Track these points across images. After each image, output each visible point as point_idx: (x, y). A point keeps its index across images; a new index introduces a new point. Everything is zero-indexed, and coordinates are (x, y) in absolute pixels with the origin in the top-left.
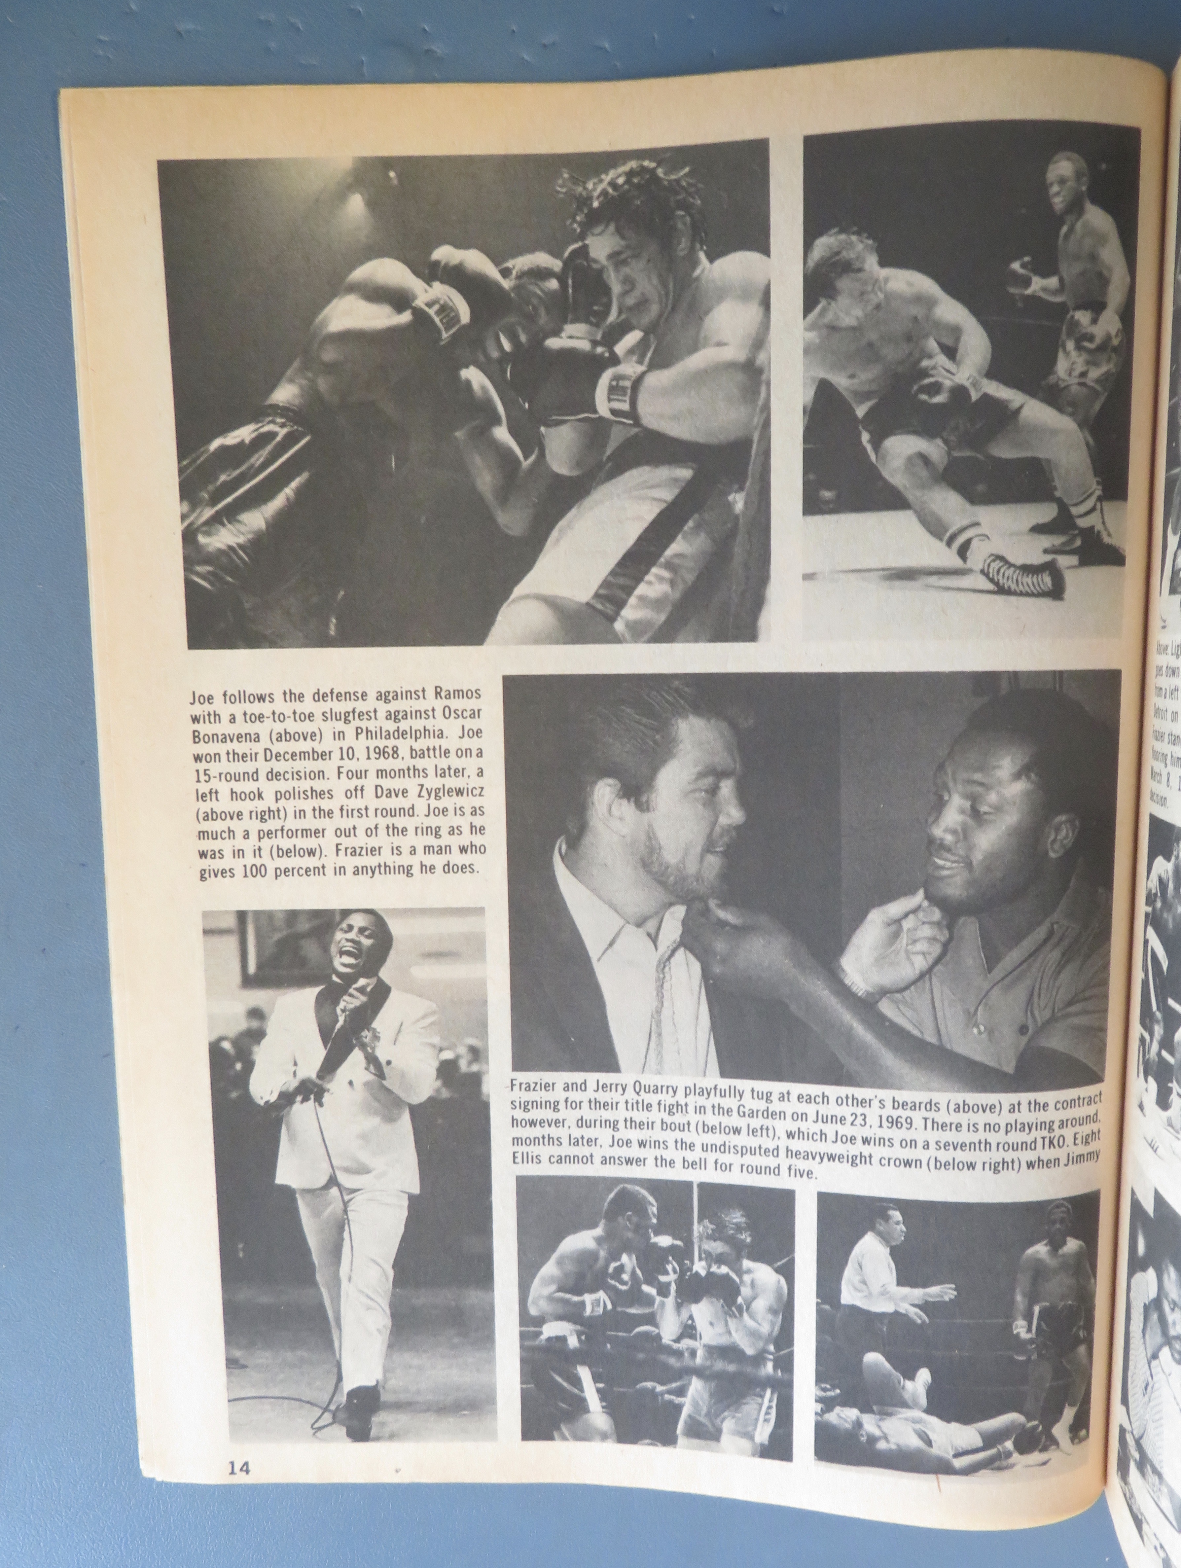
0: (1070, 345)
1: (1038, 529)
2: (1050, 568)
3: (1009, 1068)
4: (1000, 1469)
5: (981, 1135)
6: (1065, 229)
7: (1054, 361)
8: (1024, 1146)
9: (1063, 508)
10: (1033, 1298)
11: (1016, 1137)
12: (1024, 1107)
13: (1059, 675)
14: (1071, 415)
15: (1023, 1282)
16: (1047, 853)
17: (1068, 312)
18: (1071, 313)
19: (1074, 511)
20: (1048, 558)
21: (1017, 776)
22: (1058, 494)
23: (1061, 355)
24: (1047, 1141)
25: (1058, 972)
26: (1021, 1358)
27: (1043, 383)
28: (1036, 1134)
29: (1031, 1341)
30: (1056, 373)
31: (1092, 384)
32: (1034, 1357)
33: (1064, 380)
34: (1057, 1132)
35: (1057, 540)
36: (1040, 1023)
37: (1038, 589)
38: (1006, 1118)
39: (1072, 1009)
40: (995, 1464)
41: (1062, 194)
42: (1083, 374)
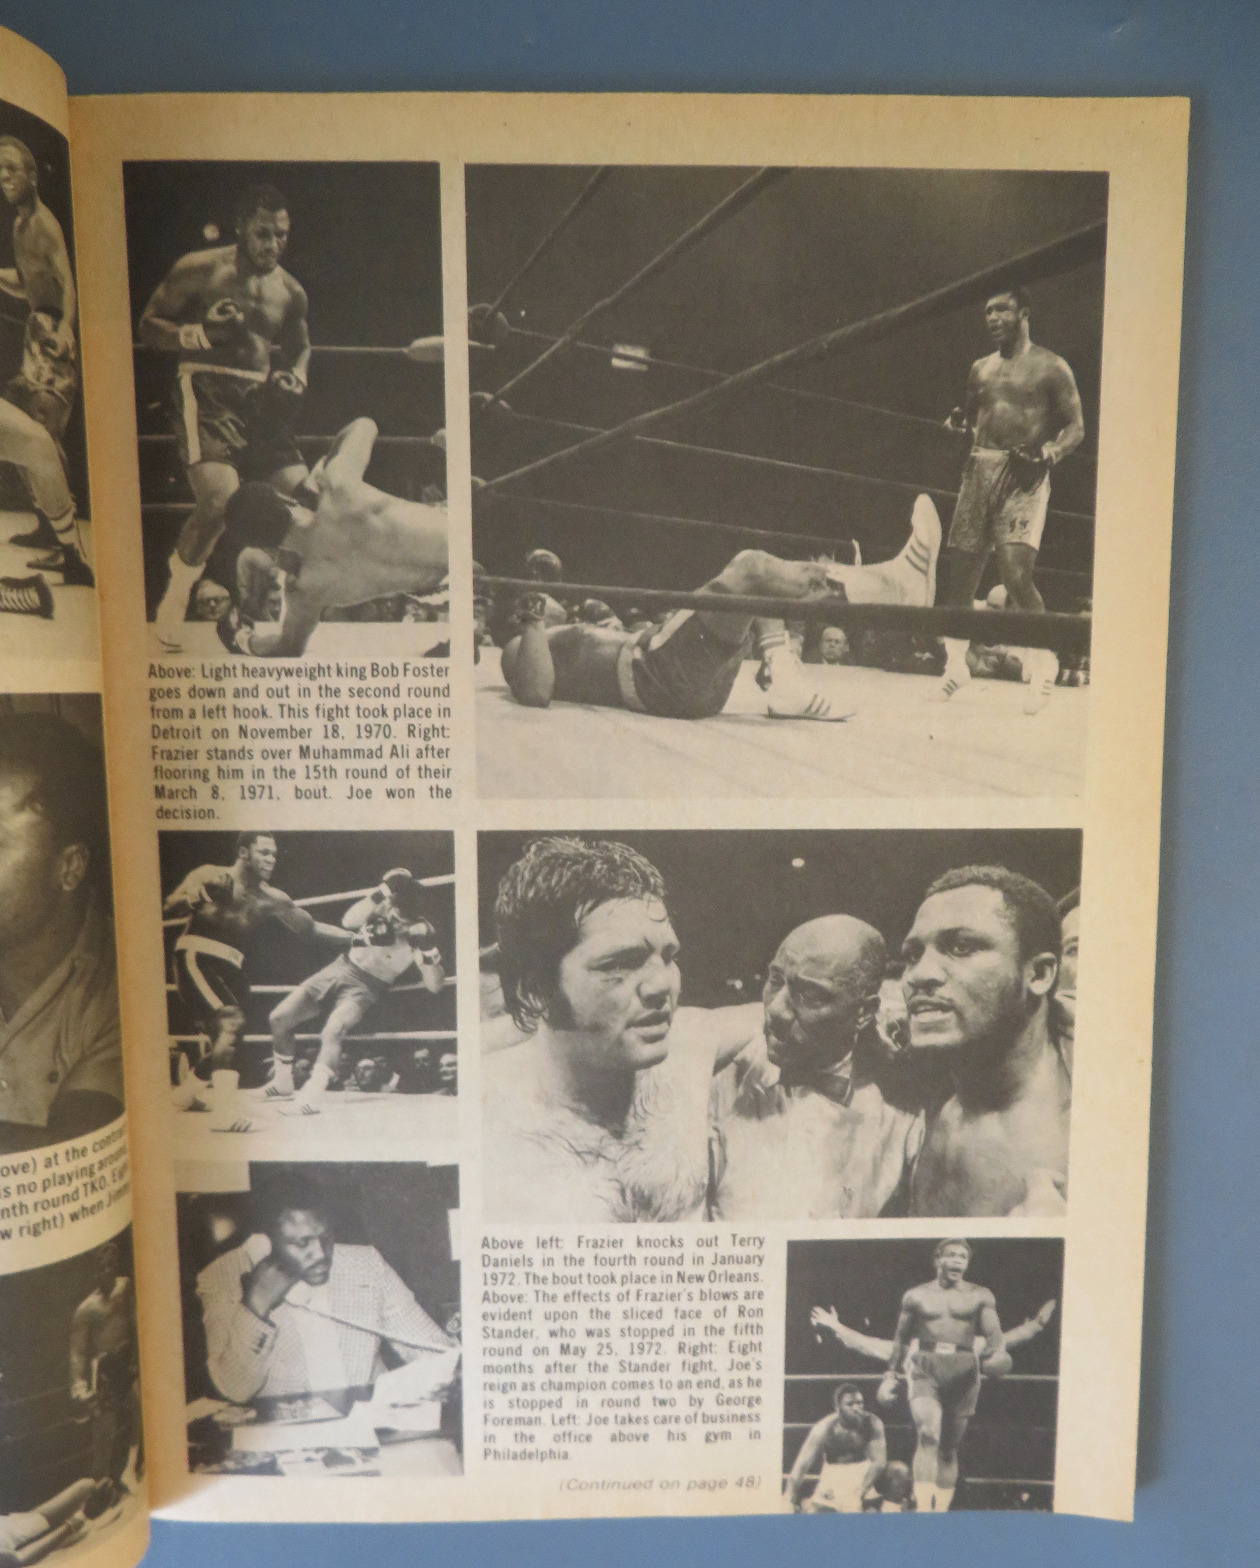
0: (35, 347)
1: (19, 541)
2: (35, 583)
3: (41, 1120)
4: (71, 1544)
5: (15, 1199)
6: (18, 221)
7: (20, 362)
8: (66, 1198)
9: (44, 521)
10: (88, 1354)
11: (55, 1192)
12: (61, 1158)
13: (55, 698)
14: (43, 422)
15: (78, 1339)
16: (61, 887)
17: (29, 311)
18: (33, 314)
19: (57, 525)
20: (33, 573)
21: (20, 807)
22: (37, 505)
23: (27, 357)
24: (89, 1187)
25: (83, 1009)
26: (83, 1420)
27: (10, 383)
28: (77, 1183)
29: (91, 1400)
30: (22, 374)
31: (58, 393)
32: (97, 1413)
33: (32, 384)
34: (98, 1174)
35: (41, 555)
36: (70, 1066)
37: (26, 606)
38: (42, 1174)
39: (99, 1045)
40: (65, 1542)
41: (13, 181)
42: (50, 382)
